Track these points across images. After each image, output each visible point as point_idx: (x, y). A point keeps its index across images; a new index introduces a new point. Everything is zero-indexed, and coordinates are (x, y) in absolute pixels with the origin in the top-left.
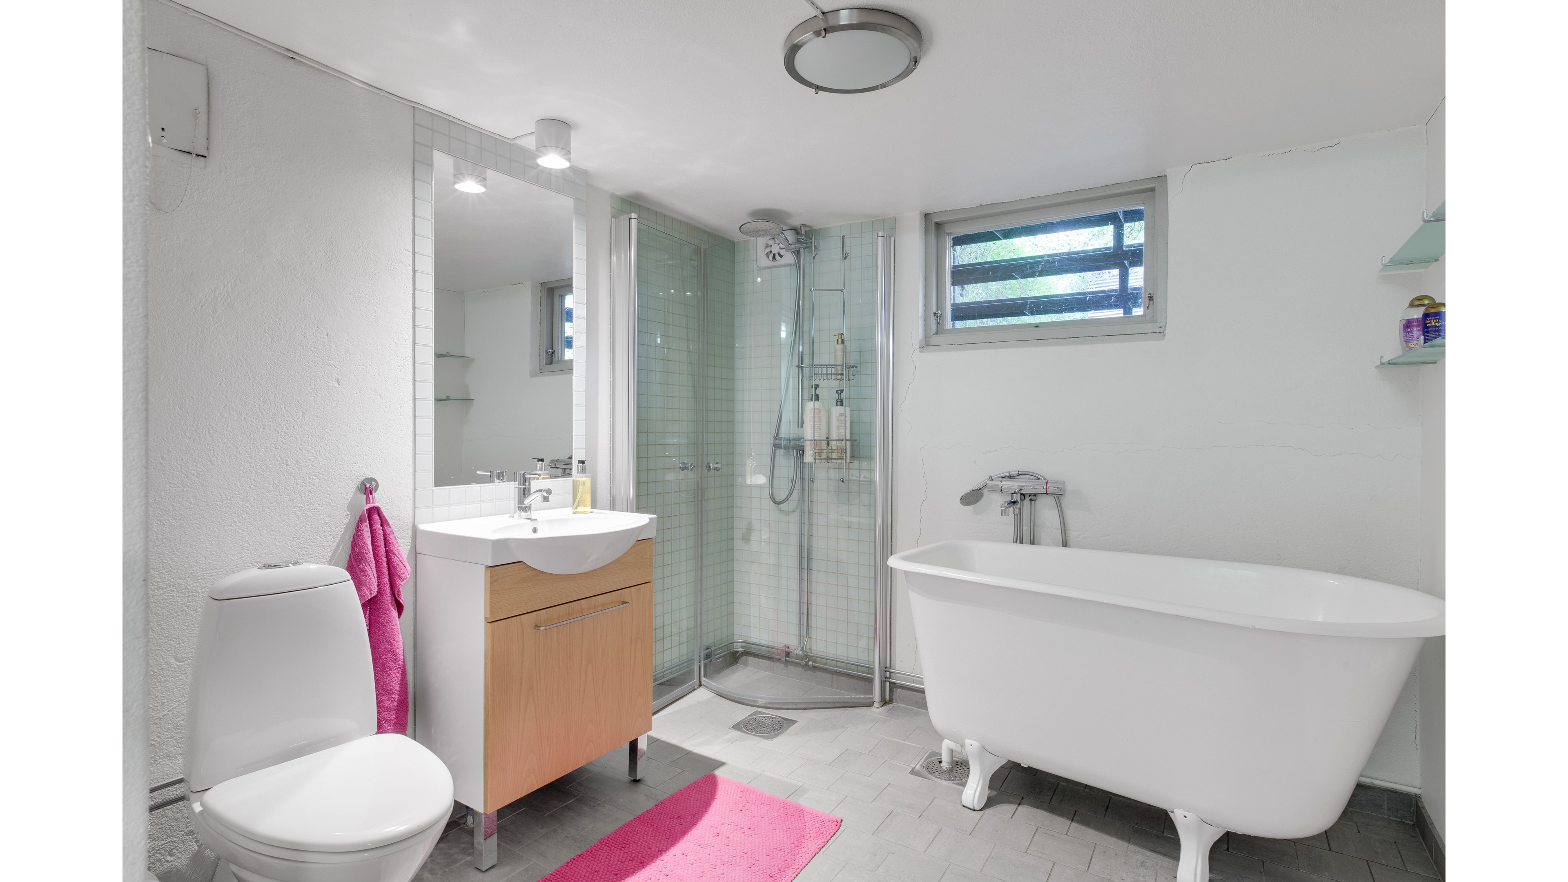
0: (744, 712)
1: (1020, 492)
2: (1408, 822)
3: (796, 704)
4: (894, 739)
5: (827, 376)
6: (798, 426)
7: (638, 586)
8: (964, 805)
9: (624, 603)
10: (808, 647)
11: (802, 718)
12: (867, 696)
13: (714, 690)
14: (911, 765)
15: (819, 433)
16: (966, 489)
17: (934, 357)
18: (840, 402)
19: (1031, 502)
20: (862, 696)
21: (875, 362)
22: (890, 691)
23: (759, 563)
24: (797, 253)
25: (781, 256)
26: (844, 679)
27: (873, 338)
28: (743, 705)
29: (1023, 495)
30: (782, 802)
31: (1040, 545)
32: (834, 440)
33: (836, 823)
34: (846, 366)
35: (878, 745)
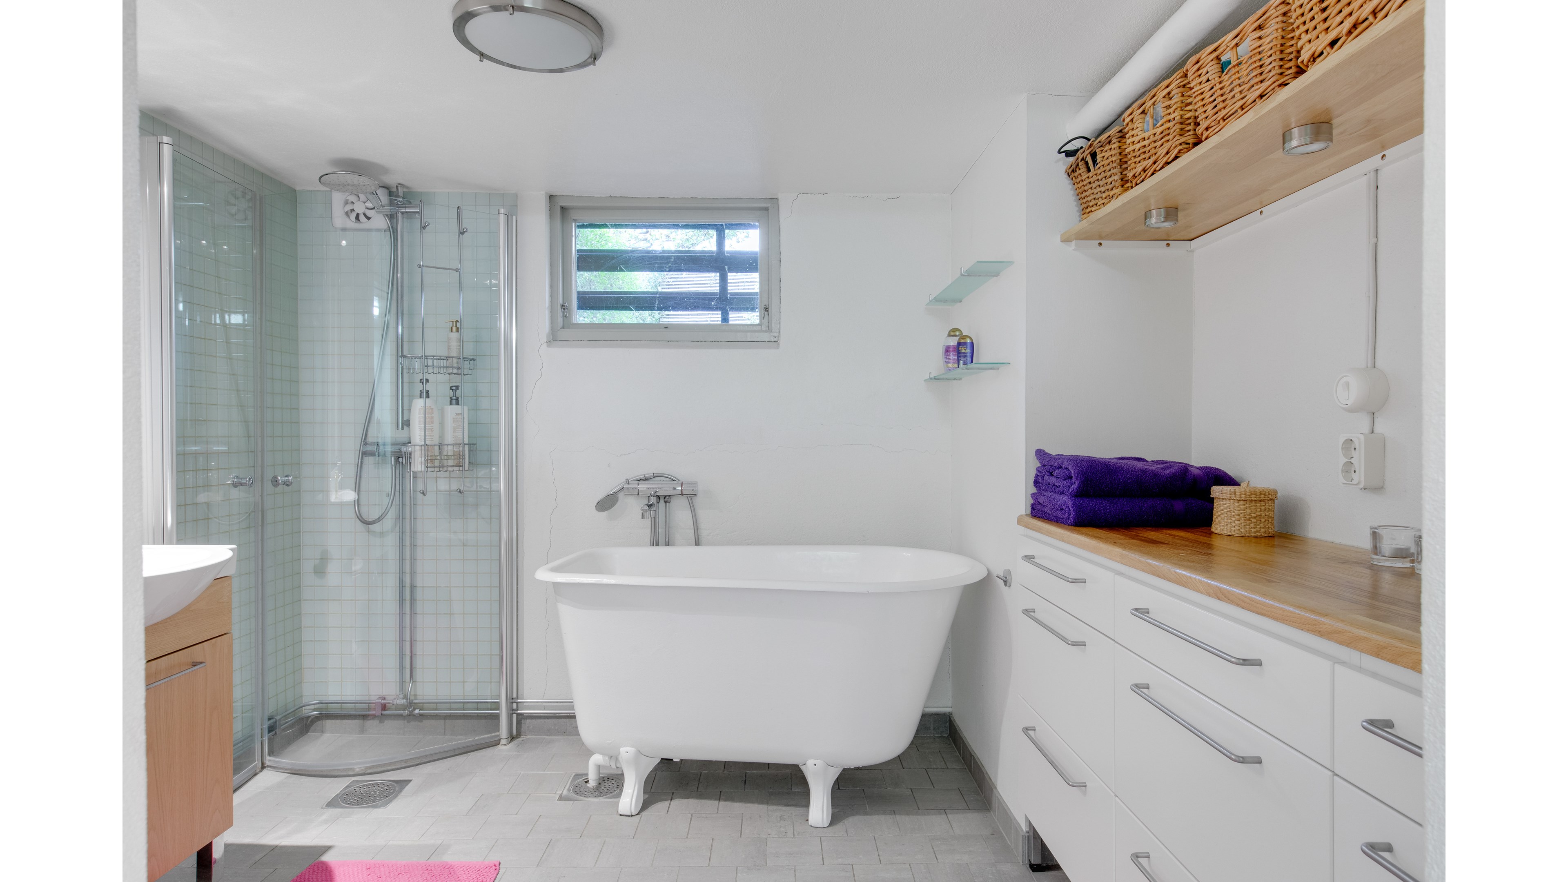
0: (337, 786)
1: (656, 494)
2: (945, 735)
3: (406, 761)
4: (532, 772)
5: (433, 369)
6: (398, 427)
7: (212, 640)
8: (621, 814)
9: (195, 664)
10: (412, 693)
11: (416, 775)
12: (493, 734)
13: (286, 769)
14: (557, 793)
15: (431, 436)
16: (601, 495)
17: (563, 354)
18: (455, 400)
19: (666, 504)
20: (486, 736)
21: (498, 355)
22: (517, 724)
23: (340, 600)
24: (392, 217)
25: (368, 218)
26: (460, 722)
27: (494, 328)
28: (332, 779)
29: (659, 497)
30: (423, 865)
31: (675, 546)
32: (450, 445)
33: (494, 868)
34: (463, 358)
35: (516, 782)
